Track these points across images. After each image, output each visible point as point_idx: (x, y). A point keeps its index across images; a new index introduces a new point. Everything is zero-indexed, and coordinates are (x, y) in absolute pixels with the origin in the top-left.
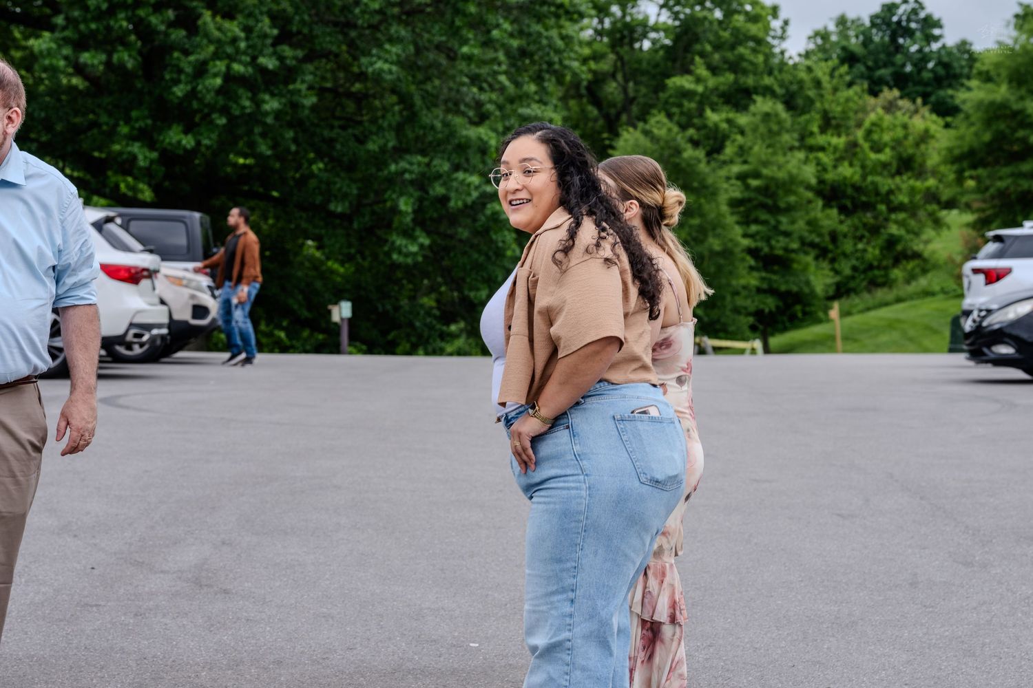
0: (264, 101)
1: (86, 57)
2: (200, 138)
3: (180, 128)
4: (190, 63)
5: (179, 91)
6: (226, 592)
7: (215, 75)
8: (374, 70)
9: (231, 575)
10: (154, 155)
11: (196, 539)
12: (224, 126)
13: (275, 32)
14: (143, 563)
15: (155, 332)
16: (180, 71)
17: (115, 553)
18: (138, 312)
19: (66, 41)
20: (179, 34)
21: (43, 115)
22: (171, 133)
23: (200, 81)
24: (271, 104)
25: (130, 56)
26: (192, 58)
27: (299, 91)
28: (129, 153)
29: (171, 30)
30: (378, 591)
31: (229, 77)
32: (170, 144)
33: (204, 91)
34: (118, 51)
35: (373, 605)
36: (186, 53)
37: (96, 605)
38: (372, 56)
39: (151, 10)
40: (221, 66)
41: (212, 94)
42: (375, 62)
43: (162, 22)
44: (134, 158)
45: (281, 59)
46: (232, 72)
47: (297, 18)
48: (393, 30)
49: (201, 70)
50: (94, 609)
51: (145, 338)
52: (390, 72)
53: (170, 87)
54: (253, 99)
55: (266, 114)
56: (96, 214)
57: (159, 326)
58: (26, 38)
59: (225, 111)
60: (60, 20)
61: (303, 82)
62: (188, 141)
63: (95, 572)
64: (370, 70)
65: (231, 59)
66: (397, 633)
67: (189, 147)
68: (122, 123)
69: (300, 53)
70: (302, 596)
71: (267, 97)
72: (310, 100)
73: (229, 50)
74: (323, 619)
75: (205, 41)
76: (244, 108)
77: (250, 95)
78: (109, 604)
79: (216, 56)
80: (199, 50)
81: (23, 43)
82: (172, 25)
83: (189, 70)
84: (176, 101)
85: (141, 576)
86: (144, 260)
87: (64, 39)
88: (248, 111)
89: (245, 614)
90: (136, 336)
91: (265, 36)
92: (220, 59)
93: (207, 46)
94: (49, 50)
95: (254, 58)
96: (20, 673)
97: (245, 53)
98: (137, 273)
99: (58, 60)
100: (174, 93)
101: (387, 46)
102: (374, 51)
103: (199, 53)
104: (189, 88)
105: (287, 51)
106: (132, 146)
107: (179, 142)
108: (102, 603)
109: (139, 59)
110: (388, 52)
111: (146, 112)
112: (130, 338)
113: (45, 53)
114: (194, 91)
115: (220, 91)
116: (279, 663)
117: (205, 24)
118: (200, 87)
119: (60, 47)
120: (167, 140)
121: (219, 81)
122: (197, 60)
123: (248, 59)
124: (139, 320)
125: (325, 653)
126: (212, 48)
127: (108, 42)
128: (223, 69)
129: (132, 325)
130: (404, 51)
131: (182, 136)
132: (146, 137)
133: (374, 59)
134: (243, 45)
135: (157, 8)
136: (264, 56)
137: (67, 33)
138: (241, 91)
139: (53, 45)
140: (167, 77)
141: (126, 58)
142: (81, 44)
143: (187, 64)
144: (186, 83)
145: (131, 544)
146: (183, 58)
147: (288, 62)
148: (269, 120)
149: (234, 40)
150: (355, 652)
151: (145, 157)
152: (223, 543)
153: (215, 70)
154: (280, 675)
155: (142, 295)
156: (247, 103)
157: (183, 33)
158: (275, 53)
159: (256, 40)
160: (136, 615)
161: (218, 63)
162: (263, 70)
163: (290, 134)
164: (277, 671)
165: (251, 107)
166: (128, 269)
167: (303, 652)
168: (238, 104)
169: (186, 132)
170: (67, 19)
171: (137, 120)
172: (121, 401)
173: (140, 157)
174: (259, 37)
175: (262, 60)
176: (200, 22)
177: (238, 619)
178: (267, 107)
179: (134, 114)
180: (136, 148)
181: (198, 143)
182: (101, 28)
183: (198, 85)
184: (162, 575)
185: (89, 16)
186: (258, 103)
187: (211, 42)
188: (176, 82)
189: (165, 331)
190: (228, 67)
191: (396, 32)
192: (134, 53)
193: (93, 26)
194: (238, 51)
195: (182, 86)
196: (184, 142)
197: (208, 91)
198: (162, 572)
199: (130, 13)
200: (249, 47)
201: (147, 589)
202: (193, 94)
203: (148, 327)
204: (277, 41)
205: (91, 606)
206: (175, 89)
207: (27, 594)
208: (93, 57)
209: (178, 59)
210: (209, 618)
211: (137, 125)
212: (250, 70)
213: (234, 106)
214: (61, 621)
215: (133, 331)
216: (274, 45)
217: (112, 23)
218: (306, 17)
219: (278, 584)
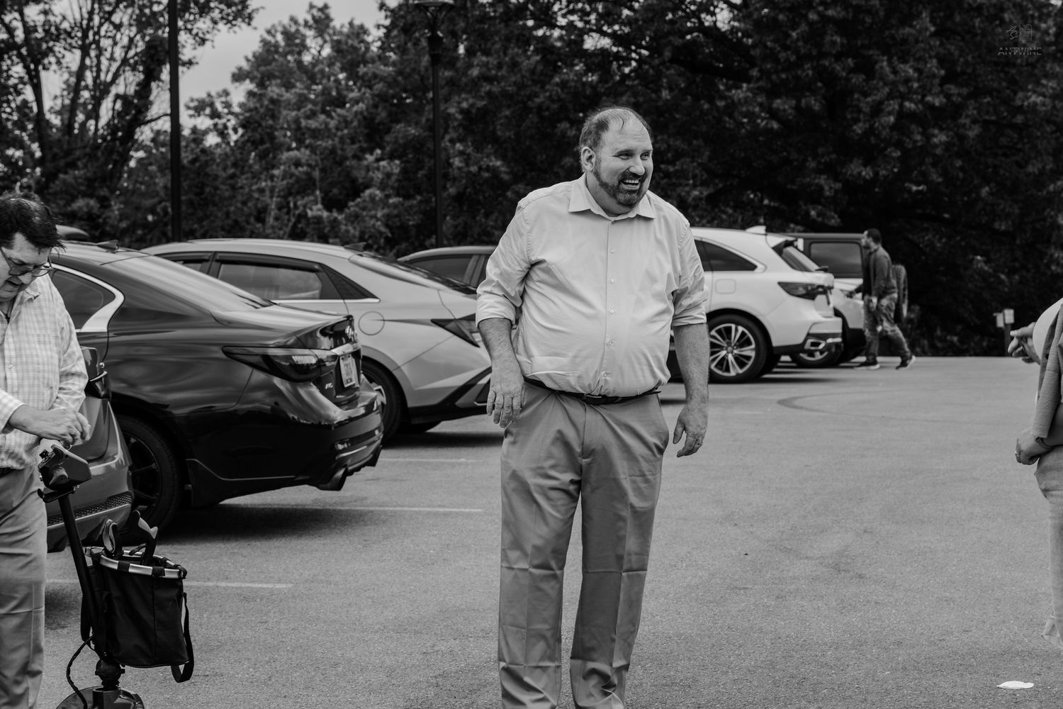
0: (934, 136)
1: (777, 103)
2: (879, 169)
3: (860, 161)
4: (867, 103)
5: (858, 129)
6: (861, 576)
7: (890, 113)
8: (1029, 104)
9: (868, 561)
10: (838, 186)
11: (842, 527)
12: (899, 158)
13: (943, 72)
14: (791, 549)
15: (830, 340)
16: (860, 111)
17: (768, 541)
18: (815, 324)
19: (760, 90)
20: (857, 79)
21: (742, 155)
22: (852, 166)
23: (876, 119)
24: (940, 138)
25: (815, 100)
26: (869, 99)
27: (965, 124)
28: (817, 185)
29: (851, 75)
30: (999, 577)
31: (902, 115)
32: (851, 175)
33: (880, 128)
34: (806, 97)
35: (993, 590)
36: (866, 95)
37: (744, 588)
38: (1029, 91)
39: (833, 60)
40: (894, 105)
41: (888, 130)
42: (1030, 97)
43: (843, 69)
44: (821, 188)
45: (948, 96)
46: (905, 110)
47: (962, 60)
48: (1048, 66)
49: (877, 110)
50: (742, 591)
51: (821, 347)
52: (1044, 104)
53: (851, 126)
54: (923, 134)
55: (936, 146)
56: (777, 239)
57: (834, 335)
58: (729, 89)
59: (899, 145)
60: (755, 72)
61: (967, 116)
62: (867, 173)
63: (748, 557)
64: (1026, 104)
65: (903, 97)
66: (1011, 617)
67: (867, 177)
68: (810, 159)
69: (965, 91)
70: (929, 580)
71: (936, 131)
72: (973, 132)
73: (902, 89)
74: (945, 603)
75: (881, 84)
76: (916, 142)
77: (920, 130)
78: (756, 587)
79: (890, 96)
80: (875, 92)
81: (727, 94)
82: (851, 71)
83: (866, 109)
84: (856, 138)
85: (788, 562)
86: (819, 278)
87: (758, 88)
88: (919, 144)
89: (875, 597)
90: (813, 344)
91: (934, 76)
92: (893, 99)
93: (883, 87)
94: (746, 98)
95: (924, 96)
96: (668, 650)
97: (916, 93)
98: (813, 289)
99: (754, 107)
100: (854, 131)
101: (1044, 82)
102: (1030, 87)
103: (876, 95)
104: (867, 126)
105: (953, 89)
106: (820, 178)
107: (860, 174)
108: (750, 586)
109: (824, 102)
110: (1044, 86)
111: (831, 149)
112: (807, 346)
113: (743, 101)
114: (872, 127)
115: (893, 127)
116: (899, 643)
117: (882, 68)
118: (877, 125)
119: (755, 95)
120: (849, 173)
121: (892, 119)
122: (873, 101)
123: (919, 97)
124: (815, 330)
125: (942, 635)
126: (887, 90)
127: (797, 89)
128: (897, 107)
129: (809, 335)
130: (1058, 85)
131: (862, 168)
132: (831, 170)
133: (1030, 94)
134: (916, 85)
135: (839, 57)
136: (931, 94)
137: (761, 83)
138: (913, 127)
139: (750, 95)
140: (849, 117)
141: (813, 102)
142: (773, 93)
143: (865, 104)
144: (865, 122)
145: (783, 532)
146: (862, 98)
147: (954, 99)
148: (939, 151)
149: (907, 80)
150: (970, 634)
151: (831, 188)
152: (865, 531)
153: (890, 108)
154: (899, 655)
155: (817, 309)
156: (918, 137)
157: (862, 77)
158: (942, 92)
159: (925, 80)
160: (778, 597)
161: (892, 102)
162: (931, 107)
163: (959, 163)
164: (897, 651)
165: (922, 140)
166: (805, 286)
167: (922, 634)
168: (911, 139)
169: (865, 165)
170: (761, 71)
171: (823, 156)
172: (797, 403)
173: (826, 188)
174: (927, 77)
175: (929, 98)
176: (877, 67)
177: (868, 602)
178: (935, 140)
179: (820, 150)
180: (822, 180)
181: (876, 174)
182: (790, 77)
183: (875, 122)
184: (806, 561)
185: (780, 67)
186: (928, 137)
187: (886, 84)
188: (856, 121)
189: (839, 340)
190: (901, 106)
191: (1051, 68)
192: (819, 97)
193: (783, 76)
194: (910, 90)
195: (861, 125)
196: (864, 173)
197: (884, 128)
198: (807, 558)
199: (815, 64)
200: (920, 87)
201: (790, 574)
202: (871, 131)
203: (824, 337)
204: (944, 81)
205: (740, 589)
206: (855, 127)
207: (685, 578)
208: (785, 103)
209: (858, 100)
210: (842, 601)
211: (823, 161)
212: (920, 106)
213: (908, 140)
214: (711, 602)
215: (810, 341)
216: (941, 85)
217: (799, 72)
218: (970, 58)
219: (908, 570)
